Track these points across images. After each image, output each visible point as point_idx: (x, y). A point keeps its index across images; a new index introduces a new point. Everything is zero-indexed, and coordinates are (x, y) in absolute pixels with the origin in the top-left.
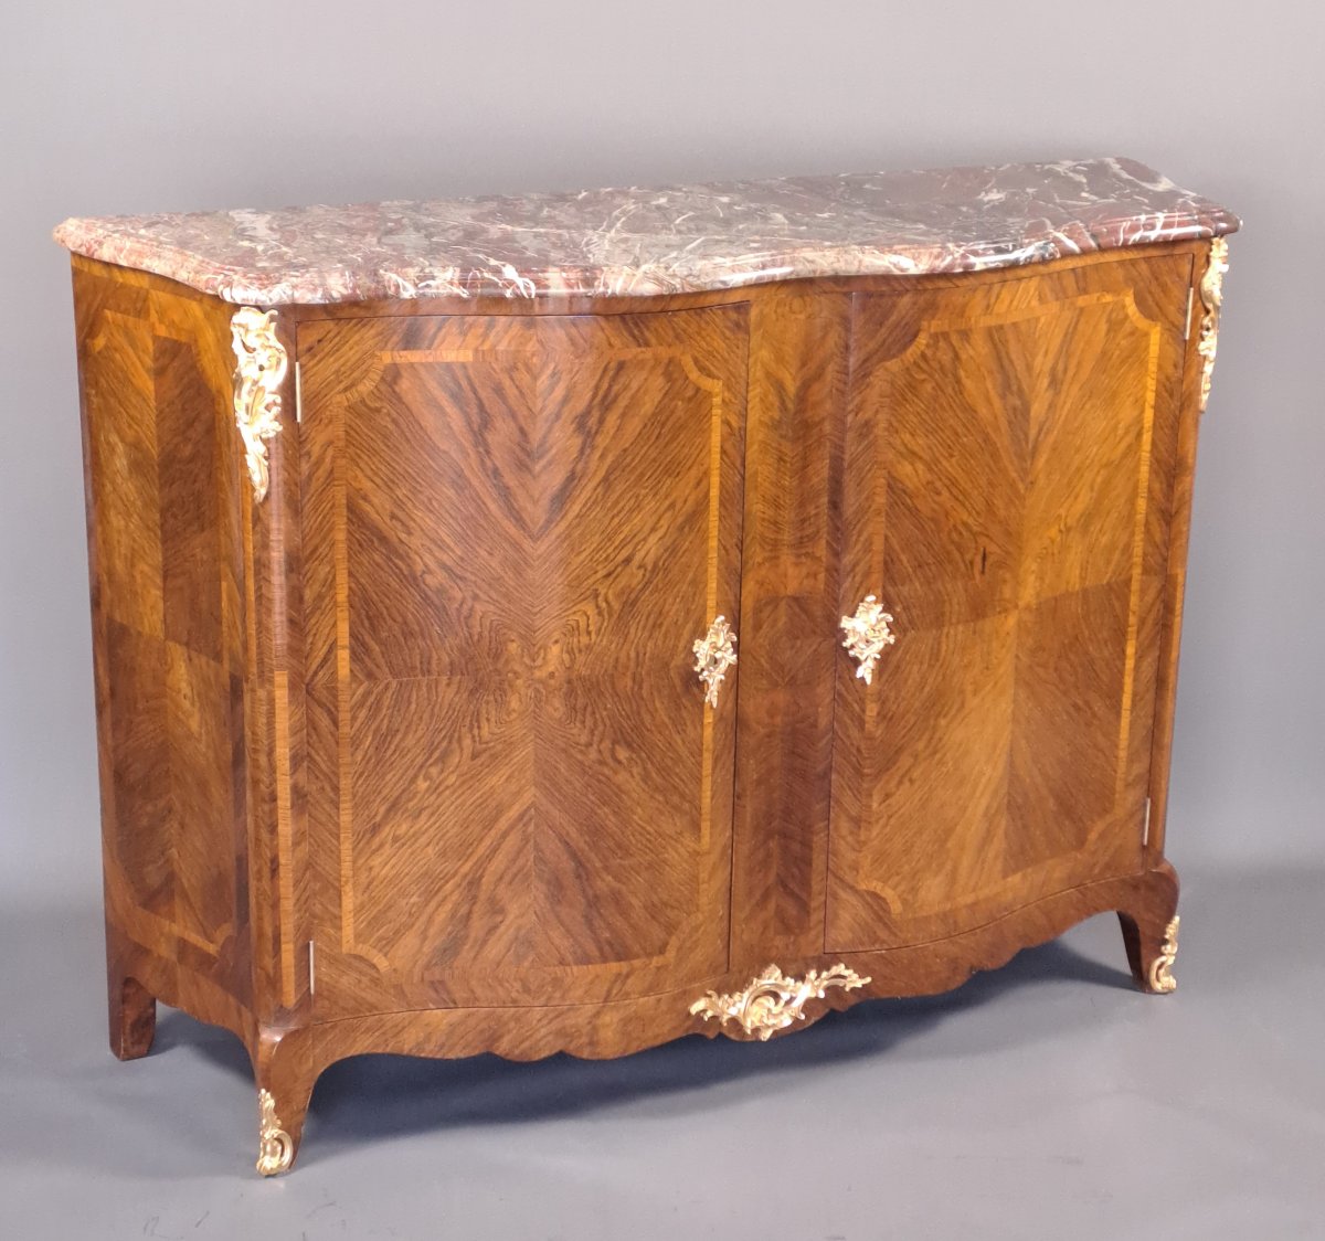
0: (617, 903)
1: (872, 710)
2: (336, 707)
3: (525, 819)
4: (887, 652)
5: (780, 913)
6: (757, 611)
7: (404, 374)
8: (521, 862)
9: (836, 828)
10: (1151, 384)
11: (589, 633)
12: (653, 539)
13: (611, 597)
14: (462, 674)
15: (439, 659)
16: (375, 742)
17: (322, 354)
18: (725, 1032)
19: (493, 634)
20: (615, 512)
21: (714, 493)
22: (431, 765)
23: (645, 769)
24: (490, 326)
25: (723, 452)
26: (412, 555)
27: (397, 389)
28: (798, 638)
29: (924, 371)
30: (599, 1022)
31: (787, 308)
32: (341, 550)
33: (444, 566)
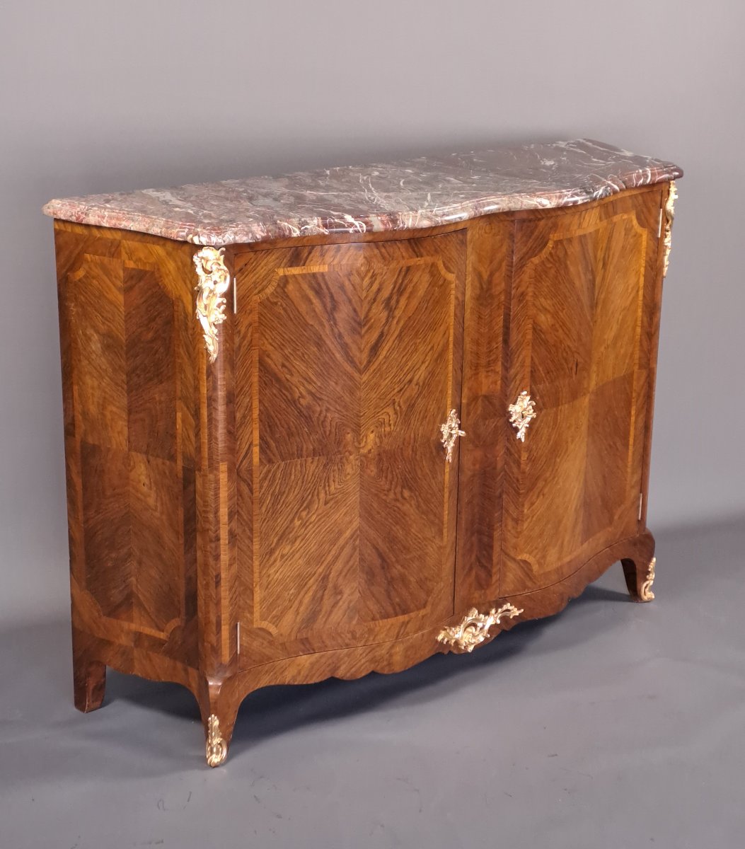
0: (403, 581)
1: (524, 456)
2: (252, 481)
3: (355, 536)
4: (532, 423)
5: (477, 576)
6: (468, 405)
7: (290, 281)
8: (351, 563)
9: (506, 526)
10: (643, 263)
11: (390, 425)
12: (423, 368)
13: (402, 404)
14: (320, 455)
15: (307, 448)
16: (272, 501)
17: (246, 273)
18: (452, 650)
19: (337, 430)
20: (404, 353)
21: (451, 339)
22: (302, 511)
23: (418, 501)
24: (338, 250)
25: (455, 315)
26: (293, 387)
27: (286, 290)
28: (486, 419)
29: (551, 263)
30: (393, 651)
31: (483, 231)
32: (256, 387)
33: (310, 393)
